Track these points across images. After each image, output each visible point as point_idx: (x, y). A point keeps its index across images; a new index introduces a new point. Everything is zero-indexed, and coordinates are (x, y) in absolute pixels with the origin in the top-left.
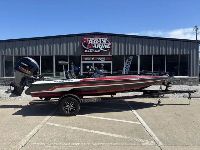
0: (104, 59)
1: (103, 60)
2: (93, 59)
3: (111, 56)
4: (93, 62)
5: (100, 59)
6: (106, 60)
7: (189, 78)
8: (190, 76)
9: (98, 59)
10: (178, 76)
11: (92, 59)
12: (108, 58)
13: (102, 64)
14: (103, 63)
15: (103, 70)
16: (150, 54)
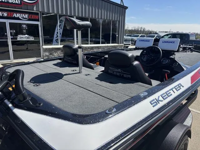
0: (26, 16)
1: (23, 18)
2: (5, 14)
3: (38, 13)
4: (7, 22)
5: (18, 15)
6: (29, 20)
7: (118, 46)
8: (118, 44)
9: (15, 15)
10: (110, 43)
11: (3, 15)
12: (33, 16)
13: (25, 26)
14: (25, 24)
15: (26, 35)
16: (87, 16)
